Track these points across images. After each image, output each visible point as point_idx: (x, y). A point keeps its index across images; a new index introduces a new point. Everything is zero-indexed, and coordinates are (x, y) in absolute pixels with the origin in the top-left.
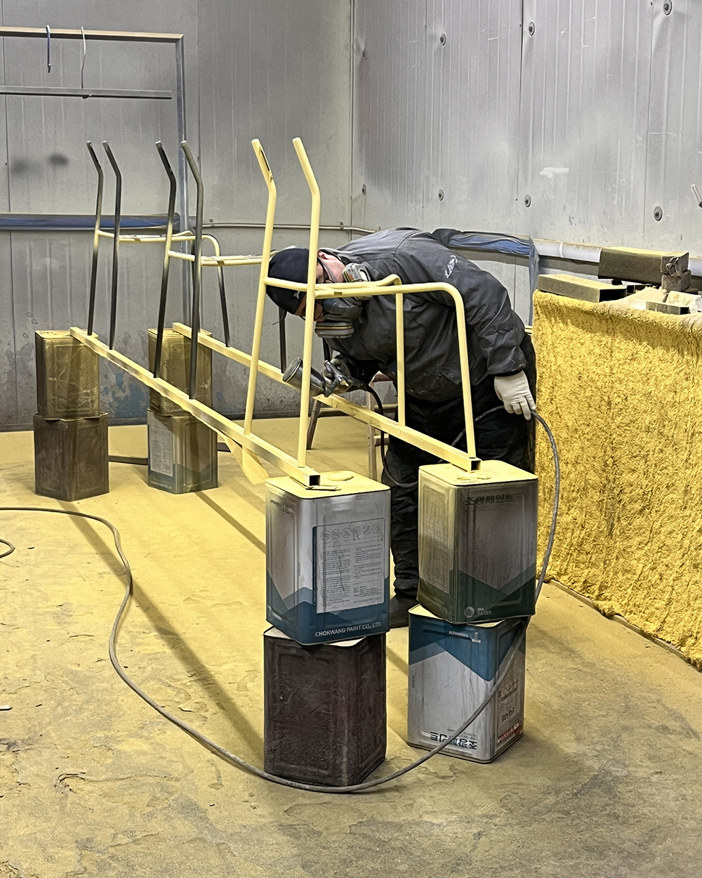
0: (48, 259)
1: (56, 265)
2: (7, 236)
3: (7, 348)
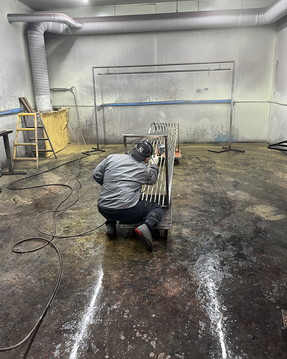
1: (204, 110)
2: (195, 105)
3: (194, 127)
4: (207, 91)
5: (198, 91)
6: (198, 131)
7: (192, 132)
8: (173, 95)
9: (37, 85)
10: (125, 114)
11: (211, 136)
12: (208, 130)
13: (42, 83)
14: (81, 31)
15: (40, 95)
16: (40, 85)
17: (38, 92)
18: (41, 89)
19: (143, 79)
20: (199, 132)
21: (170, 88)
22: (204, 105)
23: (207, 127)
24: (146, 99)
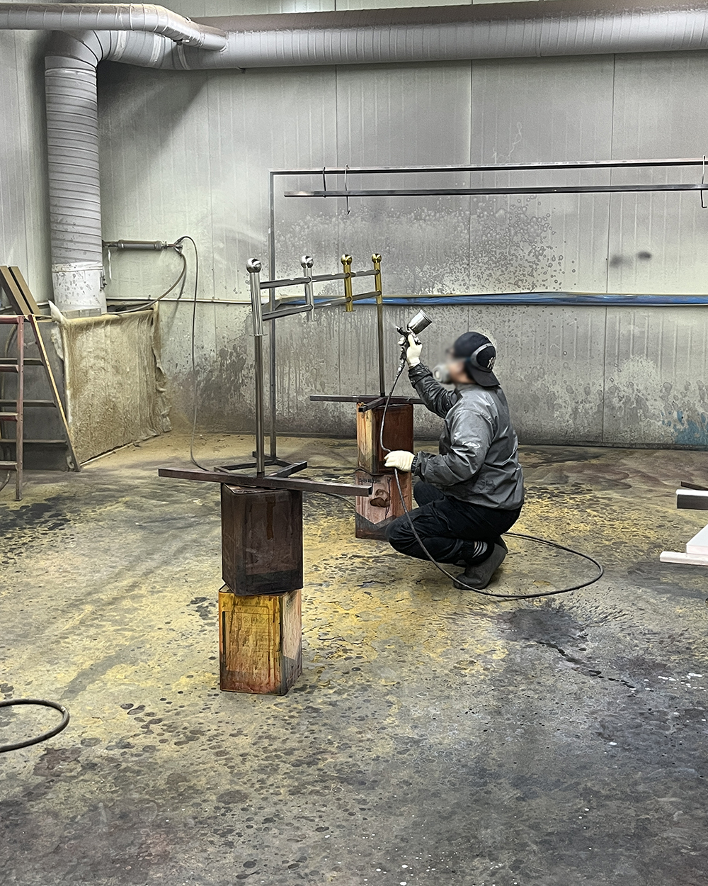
0: (632, 326)
1: (637, 330)
2: (603, 310)
3: (598, 388)
4: (644, 262)
5: (616, 262)
6: (615, 400)
7: (592, 404)
8: (523, 274)
9: (61, 227)
10: (354, 334)
11: (663, 421)
12: (652, 402)
13: (78, 221)
14: (218, 57)
15: (69, 260)
16: (70, 228)
17: (63, 251)
18: (71, 241)
19: (421, 215)
20: (619, 405)
21: (515, 250)
22: (635, 310)
23: (646, 388)
24: (431, 284)
